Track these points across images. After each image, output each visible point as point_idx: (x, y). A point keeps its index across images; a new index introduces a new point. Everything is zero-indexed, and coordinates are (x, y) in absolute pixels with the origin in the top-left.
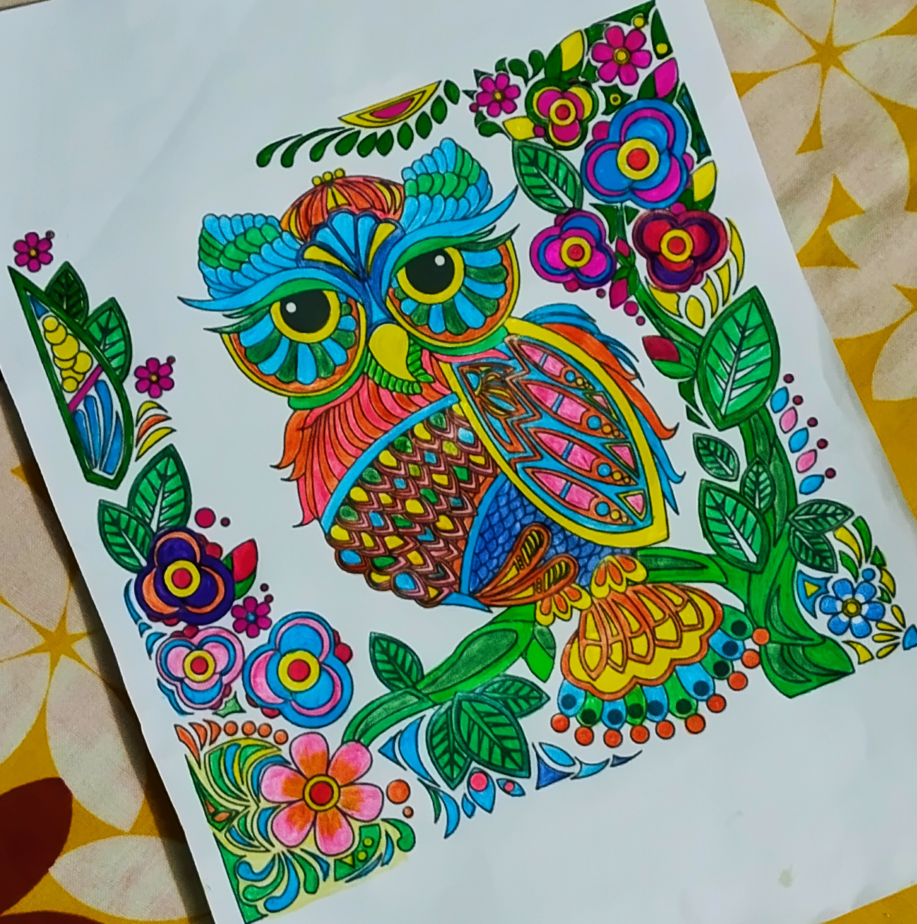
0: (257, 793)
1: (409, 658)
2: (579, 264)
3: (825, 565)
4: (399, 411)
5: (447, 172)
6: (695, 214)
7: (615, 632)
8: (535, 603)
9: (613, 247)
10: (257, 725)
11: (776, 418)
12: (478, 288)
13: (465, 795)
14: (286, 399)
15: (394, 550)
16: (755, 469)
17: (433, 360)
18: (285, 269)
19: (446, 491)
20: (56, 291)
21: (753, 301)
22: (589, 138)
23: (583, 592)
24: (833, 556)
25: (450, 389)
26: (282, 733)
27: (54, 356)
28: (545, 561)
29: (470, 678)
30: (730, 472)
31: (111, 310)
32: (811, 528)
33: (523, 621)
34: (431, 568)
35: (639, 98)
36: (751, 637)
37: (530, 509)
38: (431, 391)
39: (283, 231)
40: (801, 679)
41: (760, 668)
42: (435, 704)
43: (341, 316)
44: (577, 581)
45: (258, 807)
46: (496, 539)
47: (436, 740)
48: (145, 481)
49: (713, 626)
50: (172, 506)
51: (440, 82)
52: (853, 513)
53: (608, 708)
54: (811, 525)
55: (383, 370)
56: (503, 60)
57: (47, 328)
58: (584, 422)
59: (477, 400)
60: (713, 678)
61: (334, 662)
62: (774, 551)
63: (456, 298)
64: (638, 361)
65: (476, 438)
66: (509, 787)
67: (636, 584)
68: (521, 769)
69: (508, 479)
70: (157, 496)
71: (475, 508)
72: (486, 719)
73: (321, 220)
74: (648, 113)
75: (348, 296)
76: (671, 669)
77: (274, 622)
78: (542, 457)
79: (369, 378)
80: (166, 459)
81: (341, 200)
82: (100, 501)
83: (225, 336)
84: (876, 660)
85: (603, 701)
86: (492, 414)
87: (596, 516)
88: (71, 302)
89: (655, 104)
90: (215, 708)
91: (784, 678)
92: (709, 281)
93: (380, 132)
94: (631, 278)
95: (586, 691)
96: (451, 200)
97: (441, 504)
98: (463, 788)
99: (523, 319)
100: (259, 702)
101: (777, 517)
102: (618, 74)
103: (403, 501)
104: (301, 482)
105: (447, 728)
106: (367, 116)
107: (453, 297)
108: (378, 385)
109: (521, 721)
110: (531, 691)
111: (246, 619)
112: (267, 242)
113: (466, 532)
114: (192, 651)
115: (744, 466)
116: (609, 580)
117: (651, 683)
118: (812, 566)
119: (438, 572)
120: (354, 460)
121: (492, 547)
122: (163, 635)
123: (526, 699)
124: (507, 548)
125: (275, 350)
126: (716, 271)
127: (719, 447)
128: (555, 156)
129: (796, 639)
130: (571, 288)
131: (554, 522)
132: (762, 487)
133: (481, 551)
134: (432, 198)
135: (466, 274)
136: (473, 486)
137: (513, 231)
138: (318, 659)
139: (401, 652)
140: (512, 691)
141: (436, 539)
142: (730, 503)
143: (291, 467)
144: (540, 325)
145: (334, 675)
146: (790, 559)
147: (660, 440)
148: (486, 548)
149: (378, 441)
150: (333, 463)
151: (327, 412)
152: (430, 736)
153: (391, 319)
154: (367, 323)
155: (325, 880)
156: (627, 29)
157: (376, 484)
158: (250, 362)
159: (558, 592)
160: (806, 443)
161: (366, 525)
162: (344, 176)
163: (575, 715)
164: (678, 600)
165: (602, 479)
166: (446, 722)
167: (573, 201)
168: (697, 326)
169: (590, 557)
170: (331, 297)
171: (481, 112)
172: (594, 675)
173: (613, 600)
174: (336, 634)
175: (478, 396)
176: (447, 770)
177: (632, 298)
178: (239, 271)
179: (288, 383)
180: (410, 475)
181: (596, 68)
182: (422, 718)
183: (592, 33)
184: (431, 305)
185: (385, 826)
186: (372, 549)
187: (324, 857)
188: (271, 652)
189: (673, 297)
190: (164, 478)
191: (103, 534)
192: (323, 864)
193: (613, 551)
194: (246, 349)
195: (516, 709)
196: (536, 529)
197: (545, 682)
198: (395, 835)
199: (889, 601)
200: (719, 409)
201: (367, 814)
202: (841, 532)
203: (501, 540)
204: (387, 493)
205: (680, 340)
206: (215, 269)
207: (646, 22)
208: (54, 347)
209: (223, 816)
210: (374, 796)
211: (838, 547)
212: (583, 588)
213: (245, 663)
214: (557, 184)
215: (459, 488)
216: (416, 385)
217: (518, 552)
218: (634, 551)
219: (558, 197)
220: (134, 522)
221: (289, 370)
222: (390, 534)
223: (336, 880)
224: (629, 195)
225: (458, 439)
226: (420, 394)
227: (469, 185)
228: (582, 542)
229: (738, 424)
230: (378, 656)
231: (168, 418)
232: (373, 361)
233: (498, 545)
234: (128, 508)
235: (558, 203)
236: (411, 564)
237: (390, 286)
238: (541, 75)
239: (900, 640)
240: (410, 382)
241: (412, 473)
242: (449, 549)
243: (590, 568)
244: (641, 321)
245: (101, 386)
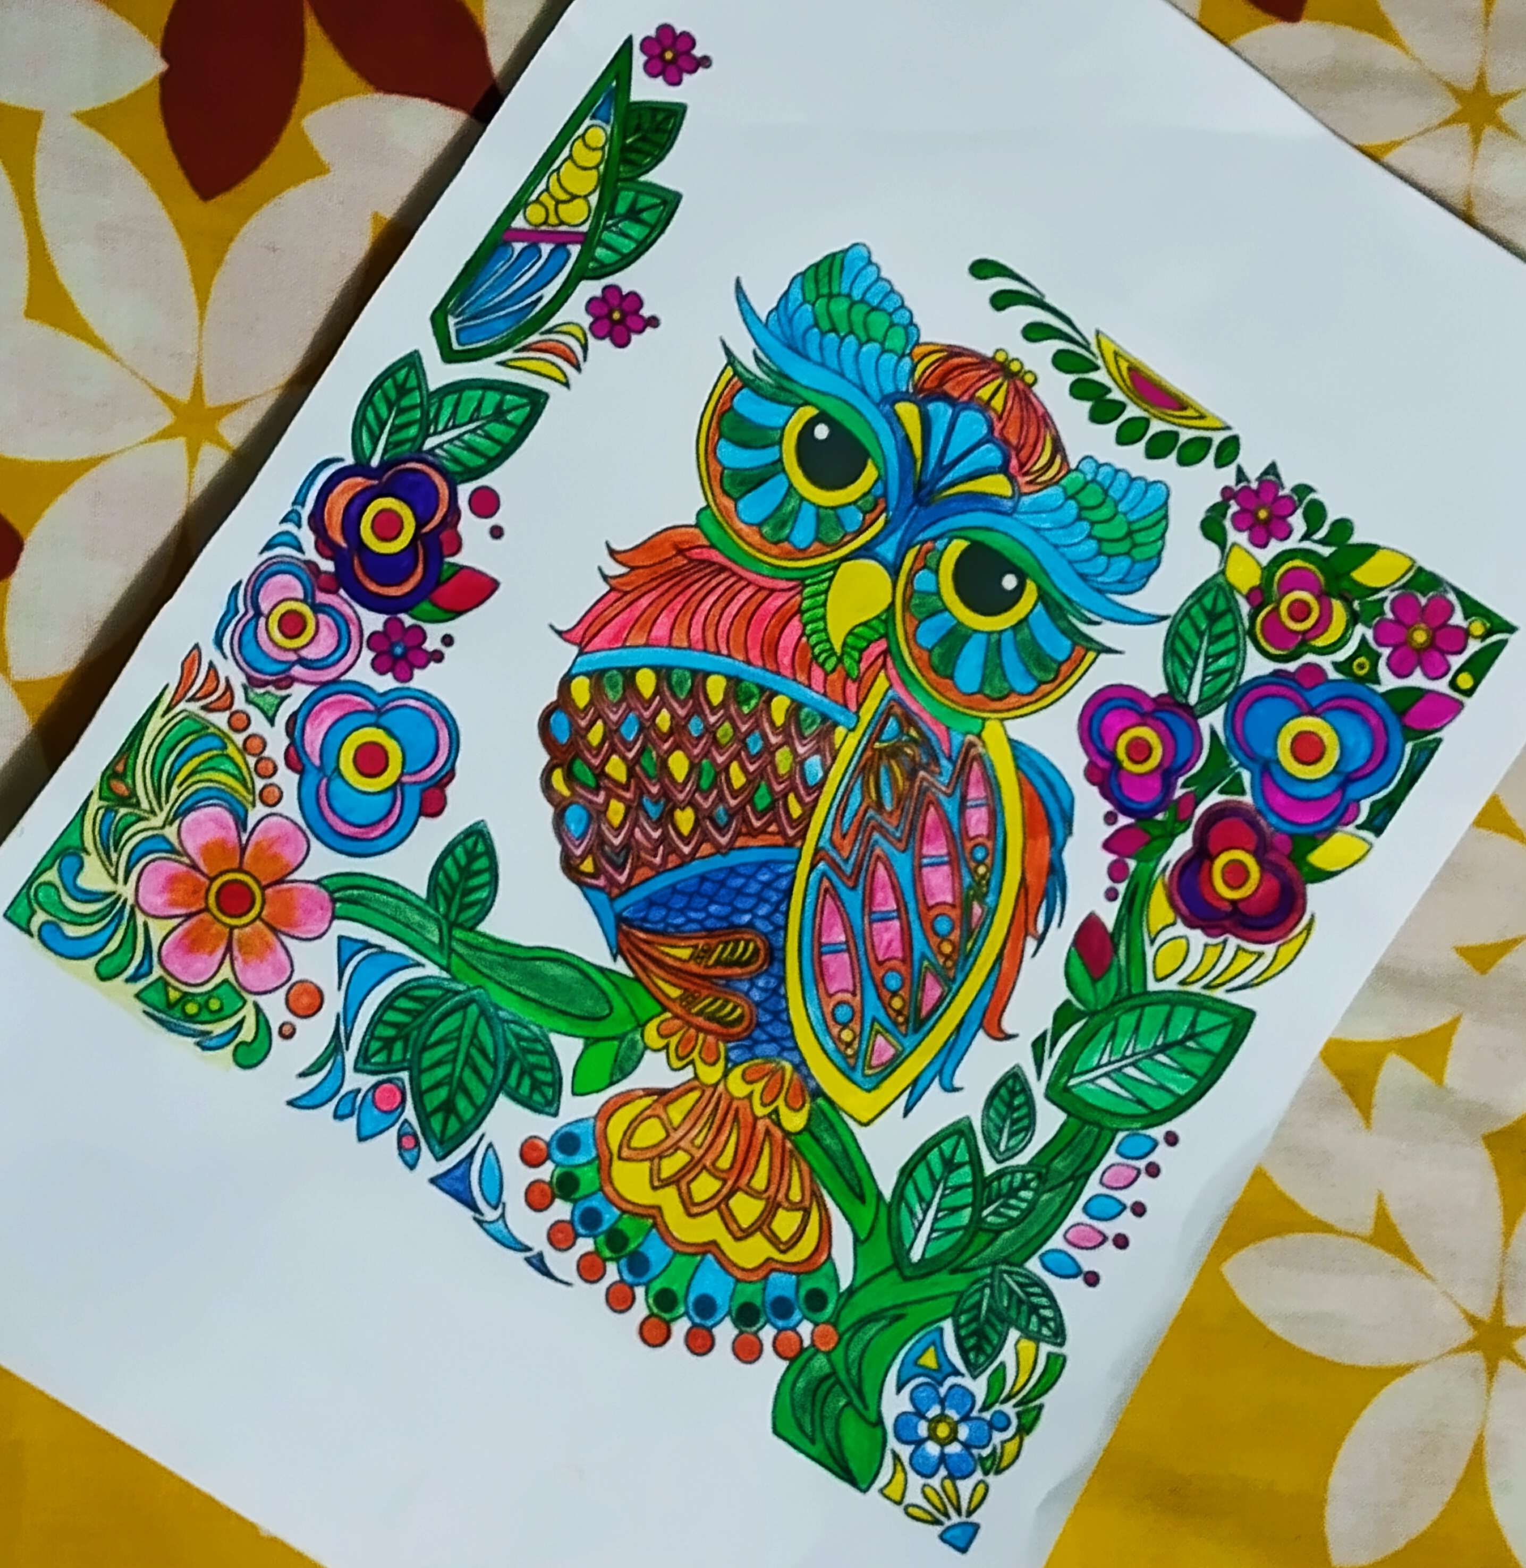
0: (180, 813)
1: (483, 894)
2: (1128, 765)
3: (972, 1356)
4: (786, 661)
5: (1125, 514)
6: (1291, 870)
7: (698, 1141)
8: (665, 1009)
9: (1179, 793)
10: (266, 754)
11: (1111, 1157)
12: (1010, 656)
13: (359, 1091)
14: (704, 504)
15: (608, 777)
16: (1029, 1176)
17: (880, 661)
18: (864, 391)
19: (727, 792)
20: (640, 117)
21: (1235, 1022)
22: (1292, 667)
23: (721, 1063)
24: (992, 1358)
25: (860, 706)
26: (276, 790)
27: (558, 169)
28: (726, 986)
29: (510, 990)
30: (1002, 1147)
31: (664, 202)
32: (1005, 1303)
33: (632, 1011)
34: (617, 842)
35: (1384, 695)
36: (816, 1324)
37: (779, 918)
38: (839, 686)
39: (910, 354)
40: (808, 1429)
41: (784, 1364)
42: (447, 969)
43: (855, 502)
44: (730, 1045)
45: (163, 827)
46: (712, 901)
47: (403, 1003)
48: (480, 392)
49: (794, 1264)
50: (471, 448)
51: (1228, 428)
52: (1061, 1345)
53: (596, 1202)
54: (1010, 1300)
55: (824, 605)
56: (1311, 490)
57: (587, 136)
58: (933, 913)
59: (869, 753)
60: (729, 1313)
61: (413, 797)
62: (943, 1277)
63: (976, 636)
64: (1059, 925)
65: (821, 785)
66: (408, 1142)
67: (778, 1124)
68: (441, 1142)
69: (797, 862)
70: (471, 421)
71: (730, 847)
72: (474, 1052)
73: (956, 394)
74: (1374, 721)
75: (885, 495)
76: (701, 1249)
77: (413, 684)
78: (854, 888)
79: (801, 592)
80: (525, 401)
81: (998, 403)
82: (416, 352)
83: (729, 372)
84: (901, 1508)
85: (601, 1189)
86: (865, 784)
87: (828, 1010)
88: (640, 145)
89: (1392, 721)
90: (252, 683)
91: (793, 1406)
92: (1220, 948)
93: (1116, 395)
94: (1156, 844)
95: (598, 1157)
96: (1093, 544)
97: (706, 798)
98: (366, 1082)
99: (1010, 740)
100: (297, 734)
101: (989, 1250)
102: (1396, 648)
103: (677, 746)
104: (614, 596)
105: (428, 1007)
106: (1124, 366)
107: (976, 631)
108: (800, 611)
109: (503, 1101)
110: (549, 1085)
111: (393, 645)
112: (882, 344)
113: (693, 856)
114: (304, 601)
115: (1022, 1159)
116: (759, 1087)
117: (666, 1236)
118: (960, 1341)
119: (618, 854)
120: (685, 644)
121: (699, 902)
122: (300, 549)
123: (536, 1086)
124: (709, 923)
125: (756, 448)
126: (1239, 948)
127: (1024, 1111)
128: (1238, 638)
129: (853, 1385)
130: (1091, 774)
131: (783, 961)
132: (1013, 1202)
133: (682, 893)
134: (1079, 518)
135: (1015, 628)
136: (757, 824)
137: (1109, 651)
138: (402, 774)
139: (485, 878)
140: (532, 1059)
141: (657, 824)
142: (964, 1175)
143: (624, 570)
144: (1018, 768)
145: (397, 810)
146: (948, 1305)
147: (981, 1026)
148: (691, 895)
149: (729, 660)
150: (664, 621)
151: (723, 569)
152: (401, 992)
153: (894, 571)
154: (868, 542)
155: (127, 980)
156: (1458, 619)
157: (674, 695)
158: (719, 423)
159: (699, 1029)
160: (1107, 1220)
161: (614, 718)
162: (1030, 386)
163: (557, 1165)
164: (795, 1195)
165: (879, 986)
166: (434, 1000)
167: (1200, 701)
168: (1154, 972)
169: (773, 1039)
170: (870, 474)
171: (1228, 507)
172: (626, 1152)
173: (737, 1110)
174: (451, 775)
175: (874, 750)
176: (375, 1045)
177: (1132, 864)
178: (823, 334)
179: (726, 493)
180: (714, 733)
181: (1382, 613)
182: (418, 964)
183: (1422, 578)
184: (946, 609)
185: (249, 1012)
186: (589, 747)
187: (155, 959)
188: (371, 707)
189: (1170, 916)
190: (499, 414)
191: (377, 384)
192: (146, 963)
193: (801, 1066)
194: (731, 408)
195: (512, 1081)
196: (759, 943)
197: (574, 1093)
198: (247, 1034)
199: (986, 1473)
200: (1072, 1076)
201: (250, 978)
202: (1027, 1346)
203: (713, 908)
204: (672, 718)
205: (1123, 963)
206: (805, 301)
207: (1483, 638)
208: (569, 163)
209: (121, 788)
210: (278, 971)
211: (1007, 1355)
212: (727, 1059)
213: (335, 681)
214: (1206, 666)
215: (741, 808)
216: (833, 660)
217: (713, 942)
218: (818, 1092)
219: (1190, 678)
220: (417, 414)
221: (741, 483)
222: (624, 758)
223: (138, 996)
224: (1257, 768)
225: (802, 763)
226: (827, 675)
227: (1128, 554)
228: (784, 1017)
229: (1069, 1114)
230: (459, 851)
231: (578, 368)
232: (825, 584)
233: (705, 909)
234: (431, 395)
235: (1184, 683)
236: (605, 812)
237: (935, 539)
238: (1326, 551)
239: (948, 1523)
240: (832, 649)
241: (719, 734)
242: (656, 849)
243: (759, 1050)
244: (1111, 895)
245: (561, 255)
